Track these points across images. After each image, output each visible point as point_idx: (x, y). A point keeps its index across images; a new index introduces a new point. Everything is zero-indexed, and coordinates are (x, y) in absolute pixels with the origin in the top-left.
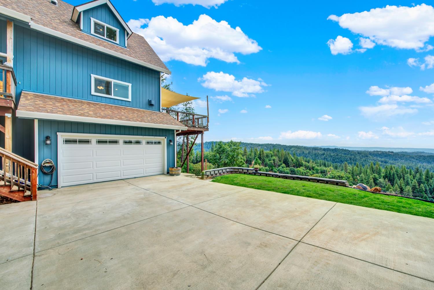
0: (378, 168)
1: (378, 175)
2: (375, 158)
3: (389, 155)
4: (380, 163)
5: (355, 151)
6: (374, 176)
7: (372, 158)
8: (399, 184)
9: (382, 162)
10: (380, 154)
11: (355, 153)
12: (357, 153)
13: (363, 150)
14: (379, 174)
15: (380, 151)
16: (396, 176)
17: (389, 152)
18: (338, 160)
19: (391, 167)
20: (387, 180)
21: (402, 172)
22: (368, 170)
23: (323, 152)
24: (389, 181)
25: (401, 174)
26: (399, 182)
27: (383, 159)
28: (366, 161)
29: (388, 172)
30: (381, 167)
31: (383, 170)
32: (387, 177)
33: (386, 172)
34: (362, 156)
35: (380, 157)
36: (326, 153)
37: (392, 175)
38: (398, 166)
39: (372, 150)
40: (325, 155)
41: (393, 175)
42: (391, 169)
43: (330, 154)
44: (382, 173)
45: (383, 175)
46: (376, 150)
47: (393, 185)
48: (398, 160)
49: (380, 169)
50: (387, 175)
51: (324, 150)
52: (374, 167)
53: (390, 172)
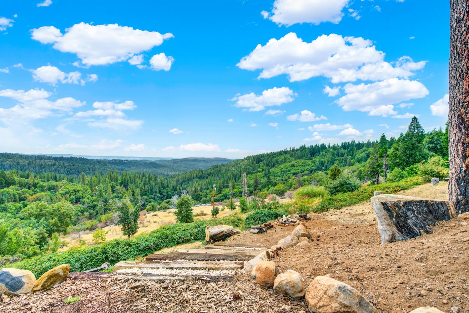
0: (116, 176)
1: (116, 183)
2: (113, 166)
3: (125, 163)
4: (117, 170)
5: (95, 159)
6: (113, 184)
7: (110, 167)
8: (132, 188)
9: (119, 170)
10: (117, 163)
11: (95, 162)
12: (96, 163)
13: (103, 159)
14: (116, 181)
15: (118, 160)
16: (129, 181)
17: (125, 160)
18: (74, 171)
19: (126, 174)
20: (122, 186)
21: (134, 178)
22: (107, 179)
23: (54, 161)
24: (124, 187)
25: (133, 179)
26: (131, 186)
27: (120, 167)
28: (105, 170)
29: (124, 179)
30: (118, 175)
31: (120, 178)
32: (123, 183)
33: (122, 179)
34: (102, 165)
35: (118, 166)
36: (57, 164)
37: (126, 181)
38: (132, 172)
39: (111, 159)
40: (55, 166)
41: (128, 181)
42: (126, 176)
43: (63, 164)
44: (119, 180)
45: (119, 182)
46: (114, 159)
47: (127, 190)
48: (131, 167)
49: (117, 177)
50: (122, 181)
51: (55, 159)
52: (112, 175)
53: (125, 179)
